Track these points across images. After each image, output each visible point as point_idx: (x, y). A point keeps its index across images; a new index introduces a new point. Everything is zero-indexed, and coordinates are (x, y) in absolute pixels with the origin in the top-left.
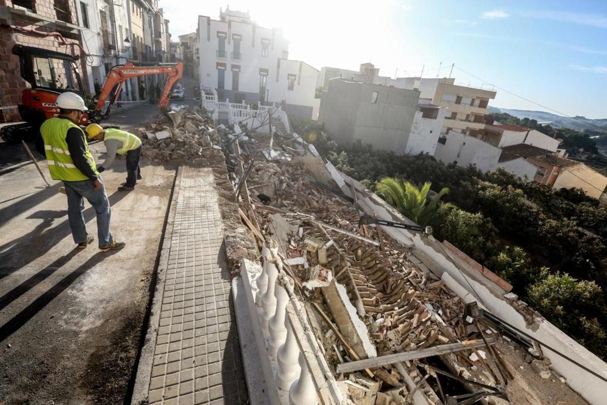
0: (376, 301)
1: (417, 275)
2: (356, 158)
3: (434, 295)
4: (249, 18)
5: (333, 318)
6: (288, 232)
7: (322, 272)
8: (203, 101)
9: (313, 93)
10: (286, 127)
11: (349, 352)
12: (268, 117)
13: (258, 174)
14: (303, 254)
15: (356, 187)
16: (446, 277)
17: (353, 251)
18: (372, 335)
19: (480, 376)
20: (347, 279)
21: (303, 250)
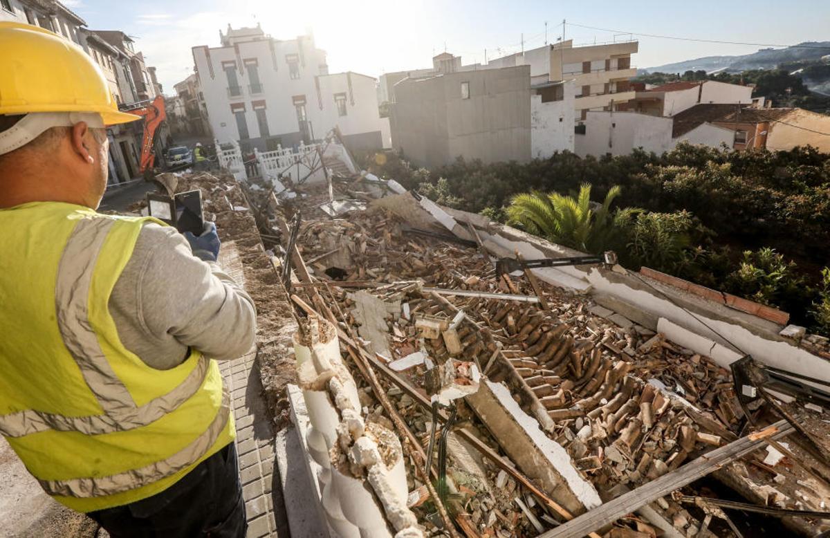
0: (566, 397)
1: (615, 335)
2: (463, 182)
3: (656, 362)
4: (263, 34)
5: (500, 447)
6: (386, 316)
7: (459, 369)
8: (219, 158)
9: (376, 112)
10: (348, 167)
11: (547, 506)
12: (318, 157)
13: (318, 239)
14: (418, 347)
15: (475, 223)
16: (663, 325)
17: (499, 322)
18: (579, 463)
19: (796, 492)
20: (504, 370)
21: (418, 340)
